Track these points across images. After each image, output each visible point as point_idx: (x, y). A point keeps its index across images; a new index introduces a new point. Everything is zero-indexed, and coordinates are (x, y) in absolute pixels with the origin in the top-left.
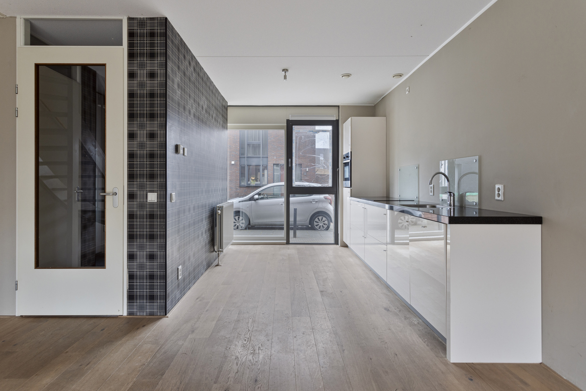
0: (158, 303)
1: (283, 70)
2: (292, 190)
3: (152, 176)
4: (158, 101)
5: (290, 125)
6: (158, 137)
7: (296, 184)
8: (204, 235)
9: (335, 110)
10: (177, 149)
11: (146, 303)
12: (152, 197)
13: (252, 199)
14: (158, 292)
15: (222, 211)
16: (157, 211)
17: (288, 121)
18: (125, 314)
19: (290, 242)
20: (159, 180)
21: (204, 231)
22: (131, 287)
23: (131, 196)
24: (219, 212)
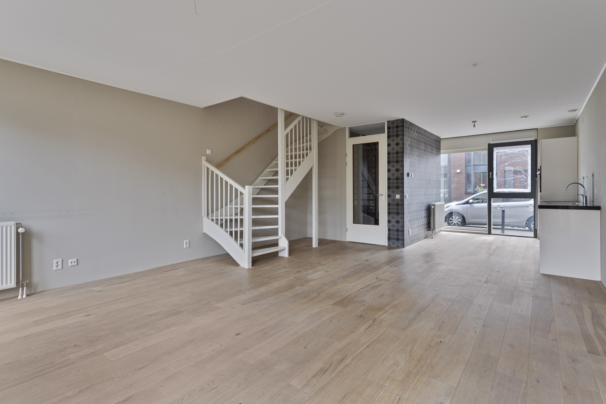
0: (400, 242)
1: (473, 122)
2: (492, 195)
3: (398, 188)
4: (400, 155)
5: (491, 148)
6: (400, 170)
7: (496, 190)
8: (423, 219)
9: (534, 133)
10: (408, 175)
11: (395, 242)
12: (398, 197)
13: (467, 203)
14: (400, 237)
15: (434, 207)
16: (400, 203)
17: (489, 145)
18: (387, 245)
19: (492, 233)
20: (400, 190)
21: (423, 217)
22: (389, 234)
23: (389, 196)
24: (433, 207)
